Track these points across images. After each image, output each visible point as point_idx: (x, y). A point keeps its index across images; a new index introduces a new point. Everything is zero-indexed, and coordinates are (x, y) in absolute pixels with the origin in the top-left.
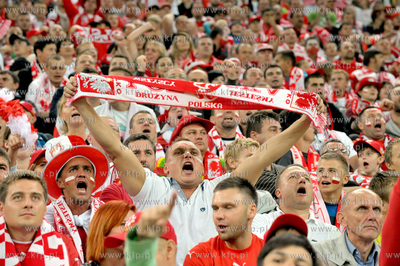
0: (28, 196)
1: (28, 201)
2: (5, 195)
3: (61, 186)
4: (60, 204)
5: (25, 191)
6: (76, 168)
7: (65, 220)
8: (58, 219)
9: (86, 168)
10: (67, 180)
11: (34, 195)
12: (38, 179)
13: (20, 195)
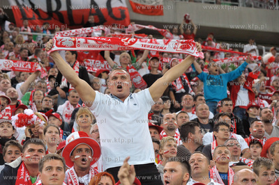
0: (54, 169)
1: (54, 172)
2: (42, 168)
3: (73, 160)
4: (71, 172)
5: (53, 166)
6: (80, 150)
7: (73, 182)
8: (70, 180)
9: (87, 150)
10: (76, 157)
11: (58, 168)
12: (60, 159)
13: (50, 168)
